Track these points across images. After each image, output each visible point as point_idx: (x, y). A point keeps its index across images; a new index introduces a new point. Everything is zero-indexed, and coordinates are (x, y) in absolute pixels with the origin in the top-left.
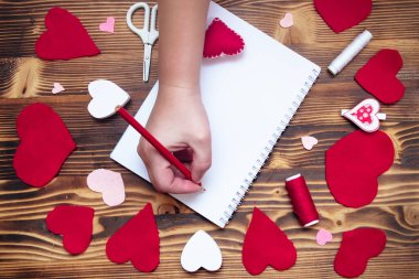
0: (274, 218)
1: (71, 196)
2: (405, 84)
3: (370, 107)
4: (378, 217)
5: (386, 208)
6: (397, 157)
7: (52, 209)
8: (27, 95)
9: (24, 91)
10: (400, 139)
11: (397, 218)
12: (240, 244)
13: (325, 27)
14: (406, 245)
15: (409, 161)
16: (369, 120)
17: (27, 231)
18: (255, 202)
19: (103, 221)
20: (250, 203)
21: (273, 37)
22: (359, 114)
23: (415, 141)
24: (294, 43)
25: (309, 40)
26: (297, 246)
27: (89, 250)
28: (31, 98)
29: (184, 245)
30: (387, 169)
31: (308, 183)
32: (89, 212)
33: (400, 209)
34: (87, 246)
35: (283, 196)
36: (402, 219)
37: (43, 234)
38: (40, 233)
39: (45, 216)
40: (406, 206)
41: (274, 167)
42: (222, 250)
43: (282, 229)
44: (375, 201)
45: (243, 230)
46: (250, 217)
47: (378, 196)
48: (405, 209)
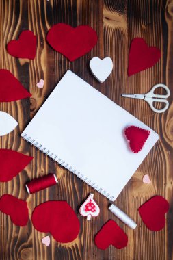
0: (26, 169)
1: (42, 46)
2: (106, 251)
3: (95, 211)
4: (26, 232)
5: (32, 237)
6: (62, 244)
7: (35, 34)
8: (104, 20)
9: (107, 18)
10: (73, 246)
11: (25, 244)
12: (11, 148)
13: (142, 202)
14: (9, 249)
15: (60, 251)
16: (87, 210)
17: (22, 19)
18: (36, 158)
19: (27, 65)
20: (36, 154)
21: (137, 171)
22: (90, 204)
23: (71, 256)
24: (133, 183)
25: (134, 193)
26: (9, 182)
27: (9, 56)
28: (102, 22)
29: (11, 115)
30: (54, 238)
31: (47, 189)
32: (32, 56)
33: (30, 246)
34: (12, 55)
35: (39, 175)
36: (25, 247)
37: (20, 28)
38: (20, 26)
39: (30, 29)
40: (32, 249)
41: (58, 169)
42: (8, 135)
43: (20, 174)
44: (36, 231)
45: (20, 150)
46: (28, 154)
47: (39, 233)
48: (31, 249)
